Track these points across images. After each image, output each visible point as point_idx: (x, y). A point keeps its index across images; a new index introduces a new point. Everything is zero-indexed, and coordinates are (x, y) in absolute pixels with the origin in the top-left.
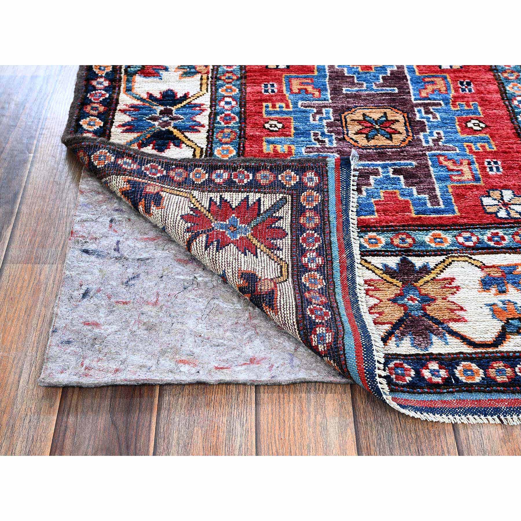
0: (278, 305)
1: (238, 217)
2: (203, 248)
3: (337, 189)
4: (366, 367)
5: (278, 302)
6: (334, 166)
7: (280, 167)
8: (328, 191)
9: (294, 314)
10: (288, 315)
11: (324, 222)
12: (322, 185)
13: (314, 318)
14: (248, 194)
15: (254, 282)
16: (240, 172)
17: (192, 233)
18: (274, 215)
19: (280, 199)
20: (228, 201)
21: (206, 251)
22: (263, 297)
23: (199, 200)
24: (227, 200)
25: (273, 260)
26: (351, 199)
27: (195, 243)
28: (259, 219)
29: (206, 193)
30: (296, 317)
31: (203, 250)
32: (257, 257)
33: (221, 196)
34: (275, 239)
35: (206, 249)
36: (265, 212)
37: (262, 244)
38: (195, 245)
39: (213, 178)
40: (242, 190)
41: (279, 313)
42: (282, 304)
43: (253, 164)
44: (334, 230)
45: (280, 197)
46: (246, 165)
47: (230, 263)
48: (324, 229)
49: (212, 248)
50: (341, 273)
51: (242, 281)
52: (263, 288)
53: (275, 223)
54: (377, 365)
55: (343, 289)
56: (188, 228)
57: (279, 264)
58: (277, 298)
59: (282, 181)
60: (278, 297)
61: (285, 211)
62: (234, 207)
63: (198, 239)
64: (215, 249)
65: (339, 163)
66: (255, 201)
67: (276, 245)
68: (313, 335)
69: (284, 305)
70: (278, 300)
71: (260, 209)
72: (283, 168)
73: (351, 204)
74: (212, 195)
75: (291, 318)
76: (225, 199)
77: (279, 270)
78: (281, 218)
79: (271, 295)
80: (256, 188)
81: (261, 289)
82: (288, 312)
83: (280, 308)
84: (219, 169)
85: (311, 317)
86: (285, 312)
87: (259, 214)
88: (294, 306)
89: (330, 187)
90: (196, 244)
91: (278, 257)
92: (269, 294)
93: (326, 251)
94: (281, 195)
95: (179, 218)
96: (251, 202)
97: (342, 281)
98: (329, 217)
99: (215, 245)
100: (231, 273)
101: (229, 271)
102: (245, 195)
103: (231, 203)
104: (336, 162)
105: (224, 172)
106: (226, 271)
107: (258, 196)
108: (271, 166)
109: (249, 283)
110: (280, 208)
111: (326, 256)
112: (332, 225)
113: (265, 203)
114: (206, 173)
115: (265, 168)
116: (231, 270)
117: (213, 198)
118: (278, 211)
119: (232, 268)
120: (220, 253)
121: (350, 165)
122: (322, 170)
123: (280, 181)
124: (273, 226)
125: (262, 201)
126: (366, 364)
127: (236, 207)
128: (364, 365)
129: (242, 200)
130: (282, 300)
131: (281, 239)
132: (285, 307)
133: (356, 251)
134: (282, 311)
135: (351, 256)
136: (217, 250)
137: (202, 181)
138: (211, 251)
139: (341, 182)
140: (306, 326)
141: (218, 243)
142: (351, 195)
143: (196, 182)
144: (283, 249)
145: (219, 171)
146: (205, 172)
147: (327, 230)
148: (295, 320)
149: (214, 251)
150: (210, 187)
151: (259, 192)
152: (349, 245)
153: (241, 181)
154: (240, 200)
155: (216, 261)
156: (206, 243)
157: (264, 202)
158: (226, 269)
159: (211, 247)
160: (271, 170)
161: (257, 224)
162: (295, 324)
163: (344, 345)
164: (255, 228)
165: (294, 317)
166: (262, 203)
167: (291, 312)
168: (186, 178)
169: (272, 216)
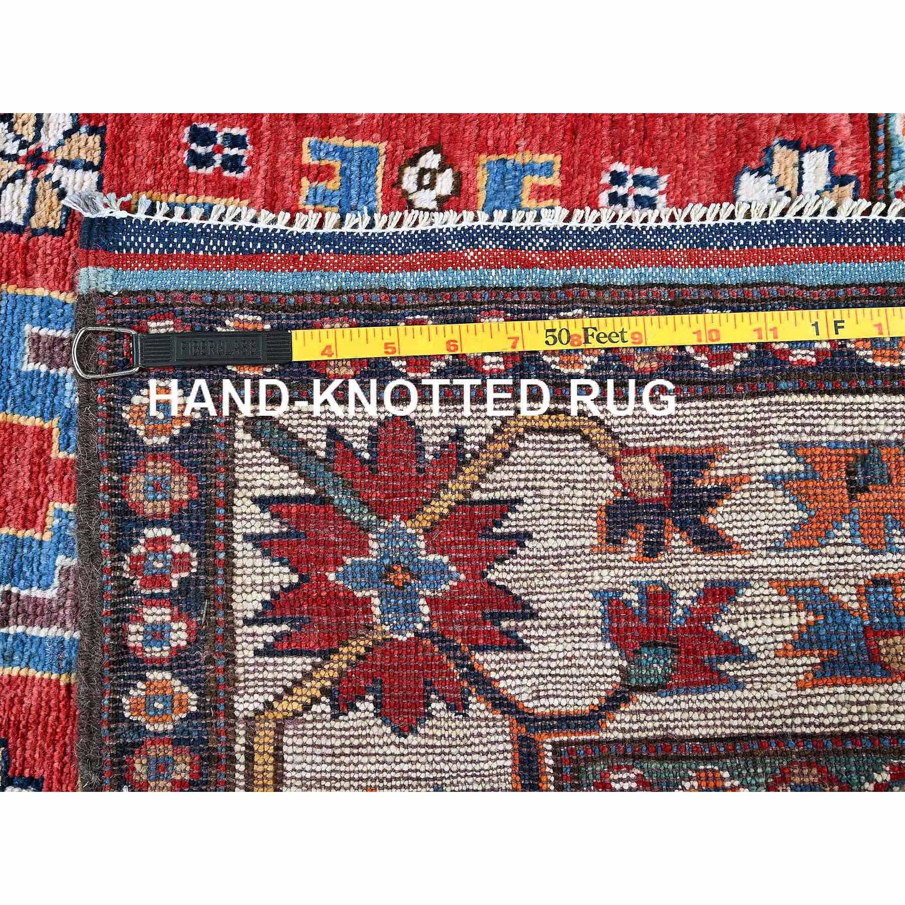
0: (703, 442)
1: (338, 562)
2: (521, 657)
3: (201, 264)
4: (879, 240)
5: (696, 443)
6: (111, 271)
7: (112, 440)
8: (215, 293)
9: (732, 403)
10: (734, 418)
11: (346, 307)
12: (187, 309)
13: (746, 355)
14: (239, 538)
15: (637, 508)
16: (135, 570)
17: (470, 693)
18: (322, 454)
19: (256, 437)
20: (268, 597)
21: (533, 647)
22: (681, 482)
23: (280, 691)
24: (264, 602)
25: (506, 455)
26: (245, 222)
27: (502, 684)
28: (338, 498)
29: (240, 670)
30: (740, 398)
31: (529, 656)
32: (520, 501)
33: (247, 622)
34: (422, 448)
35: (526, 648)
36: (311, 483)
37: (445, 486)
38: (509, 681)
39: (166, 654)
40: (222, 556)
41: (725, 441)
42: (702, 435)
43: (105, 528)
44: (372, 279)
45: (248, 437)
46: (112, 552)
47: (576, 577)
48: (372, 307)
49: (525, 632)
50: (528, 265)
51: (630, 542)
52: (655, 485)
53: (354, 451)
54: (874, 216)
55: (588, 262)
56: (449, 708)
57: (521, 438)
58: (685, 447)
59: (176, 432)
60: (682, 444)
61: (305, 422)
62: (295, 579)
63: (493, 675)
64: (528, 623)
65: (101, 253)
66: (267, 516)
67: (443, 445)
68: (791, 358)
69: (706, 429)
70: (689, 443)
71: (299, 499)
72: (115, 430)
73: (262, 225)
74: (244, 653)
75: (742, 410)
76: (260, 607)
77: (551, 437)
78: (332, 433)
79: (676, 462)
80: (209, 513)
81: (659, 490)
82: (726, 418)
83: (714, 438)
84: (124, 638)
85: (743, 361)
86: (726, 425)
87: (322, 500)
88: (709, 404)
89: (194, 284)
90: (505, 678)
91: (490, 439)
92: (674, 467)
93: (460, 304)
94: (240, 434)
95: (412, 739)
96: (275, 527)
97: (558, 264)
98: (323, 293)
99: (513, 623)
100: (605, 572)
101: (597, 578)
102: (242, 549)
103: (277, 589)
104: (96, 265)
105: (141, 620)
106: (597, 587)
107: (243, 505)
108: (110, 469)
109: (637, 521)
110: (293, 436)
111: (475, 303)
112: (353, 285)
113: (276, 484)
114: (144, 679)
115: (118, 489)
116: (596, 573)
117: (261, 646)
118: (304, 443)
119: (591, 569)
120: (543, 606)
121: (110, 222)
122: (123, 307)
123: (173, 439)
124: (367, 456)
125: (268, 493)
126: (871, 240)
127: (293, 571)
128: (875, 244)
129: (265, 554)
130: (690, 435)
131: (419, 431)
132: (710, 426)
133: (448, 220)
134: (721, 432)
135: (467, 236)
136: (534, 615)
137: (185, 689)
138: (533, 633)
139: (171, 251)
140: (765, 374)
141: (509, 617)
142: (228, 222)
143: (194, 709)
144: (457, 427)
145: (131, 638)
146: (140, 685)
147: (376, 299)
148: (749, 402)
149: (536, 624)
150: (210, 660)
151: (229, 504)
152: (427, 239)
153: (181, 561)
154: (267, 562)
155: (564, 617)
156: (509, 649)
157: (271, 487)
158: (590, 587)
159: (520, 635)
160: (122, 470)
161: (363, 503)
162: (756, 402)
163: (823, 287)
164: (383, 511)
165: (740, 403)
166: (276, 493)
167: (725, 411)
168: (176, 743)
169: (325, 460)
